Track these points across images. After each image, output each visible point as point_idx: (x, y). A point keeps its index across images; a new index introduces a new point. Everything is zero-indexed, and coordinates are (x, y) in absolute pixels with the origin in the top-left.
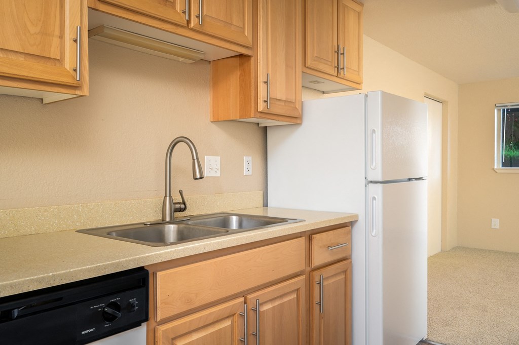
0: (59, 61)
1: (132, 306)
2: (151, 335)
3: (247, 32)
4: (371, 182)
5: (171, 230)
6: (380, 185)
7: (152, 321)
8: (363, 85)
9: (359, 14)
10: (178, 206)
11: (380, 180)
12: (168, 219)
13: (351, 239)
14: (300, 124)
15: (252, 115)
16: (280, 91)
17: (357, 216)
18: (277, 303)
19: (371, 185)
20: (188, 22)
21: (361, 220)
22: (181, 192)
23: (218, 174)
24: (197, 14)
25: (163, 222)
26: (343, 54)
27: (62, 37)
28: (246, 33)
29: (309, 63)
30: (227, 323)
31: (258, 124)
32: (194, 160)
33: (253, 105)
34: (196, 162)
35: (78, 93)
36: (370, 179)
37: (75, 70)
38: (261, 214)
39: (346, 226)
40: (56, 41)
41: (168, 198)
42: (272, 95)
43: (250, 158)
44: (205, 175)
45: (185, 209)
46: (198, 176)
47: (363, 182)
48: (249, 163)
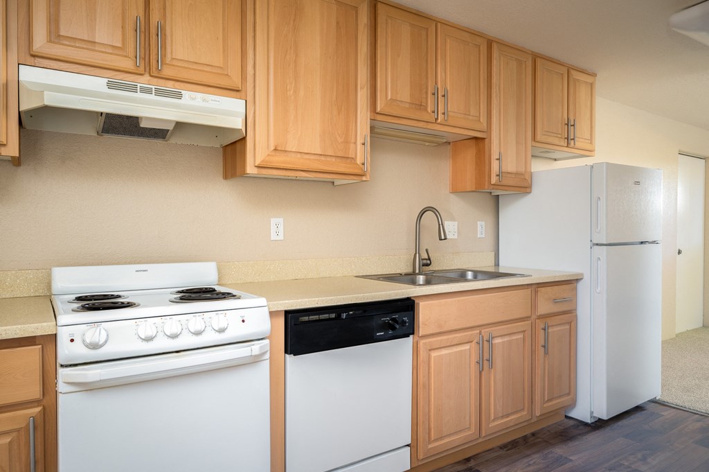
0: (354, 159)
1: (405, 322)
2: (415, 345)
3: (483, 119)
4: (597, 244)
5: (421, 279)
6: (605, 247)
7: (416, 336)
8: (596, 152)
9: (592, 85)
10: (425, 261)
11: (605, 243)
12: (417, 272)
13: (576, 295)
14: (530, 192)
15: (486, 187)
16: (510, 165)
17: (582, 274)
18: (506, 339)
19: (596, 247)
20: (437, 119)
21: (586, 277)
22: (427, 251)
23: (456, 237)
24: (443, 111)
25: (414, 273)
26: (574, 125)
27: (355, 143)
28: (481, 120)
29: (539, 137)
30: (467, 347)
31: (491, 193)
32: (439, 225)
33: (487, 179)
34: (441, 226)
35: (364, 178)
36: (595, 242)
37: (363, 164)
38: (493, 271)
39: (571, 283)
40: (352, 146)
41: (417, 255)
42: (504, 169)
43: (483, 223)
44: (448, 237)
45: (430, 264)
46: (443, 238)
47: (589, 244)
48: (482, 228)
